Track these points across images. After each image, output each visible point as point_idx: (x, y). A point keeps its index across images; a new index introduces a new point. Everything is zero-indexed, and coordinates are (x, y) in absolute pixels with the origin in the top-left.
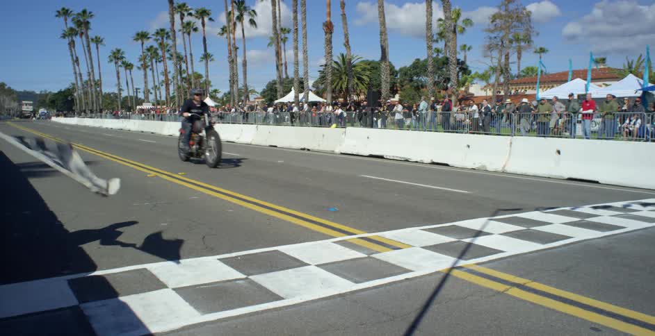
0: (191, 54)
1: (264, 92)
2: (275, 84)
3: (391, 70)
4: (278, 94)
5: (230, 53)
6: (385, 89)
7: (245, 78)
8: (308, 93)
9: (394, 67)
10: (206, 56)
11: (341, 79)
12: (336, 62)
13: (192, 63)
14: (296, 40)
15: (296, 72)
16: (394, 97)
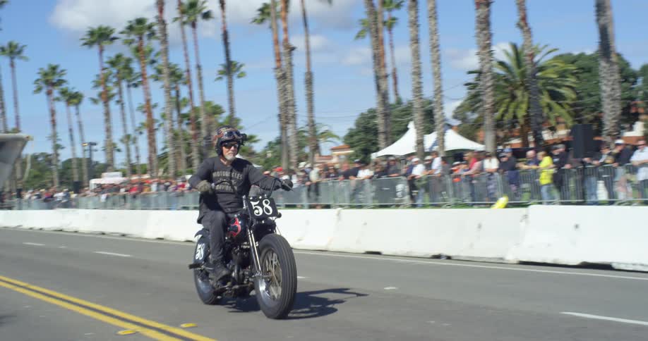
0: (199, 67)
1: (351, 135)
2: (374, 117)
3: (621, 71)
4: (381, 137)
5: (279, 61)
6: (610, 112)
7: (311, 109)
8: (443, 134)
9: (628, 64)
10: (230, 68)
11: (513, 97)
12: (502, 64)
13: (201, 86)
14: (415, 24)
15: (418, 90)
16: (631, 129)
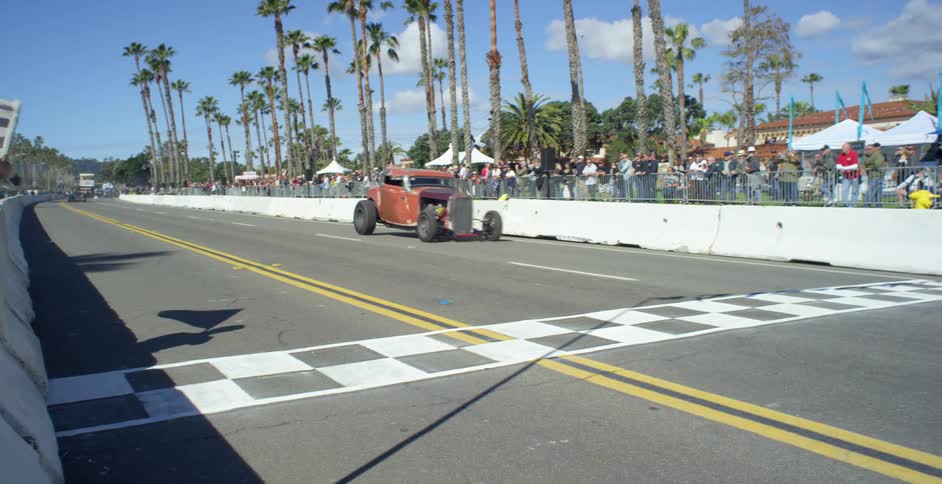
0: (310, 101)
1: (412, 151)
2: (428, 139)
3: (589, 115)
4: (431, 154)
5: (362, 99)
6: (579, 141)
7: (384, 133)
8: (471, 152)
9: (595, 110)
10: (331, 103)
11: (520, 129)
12: (512, 106)
13: (311, 114)
14: (453, 78)
15: (455, 122)
16: (597, 153)
